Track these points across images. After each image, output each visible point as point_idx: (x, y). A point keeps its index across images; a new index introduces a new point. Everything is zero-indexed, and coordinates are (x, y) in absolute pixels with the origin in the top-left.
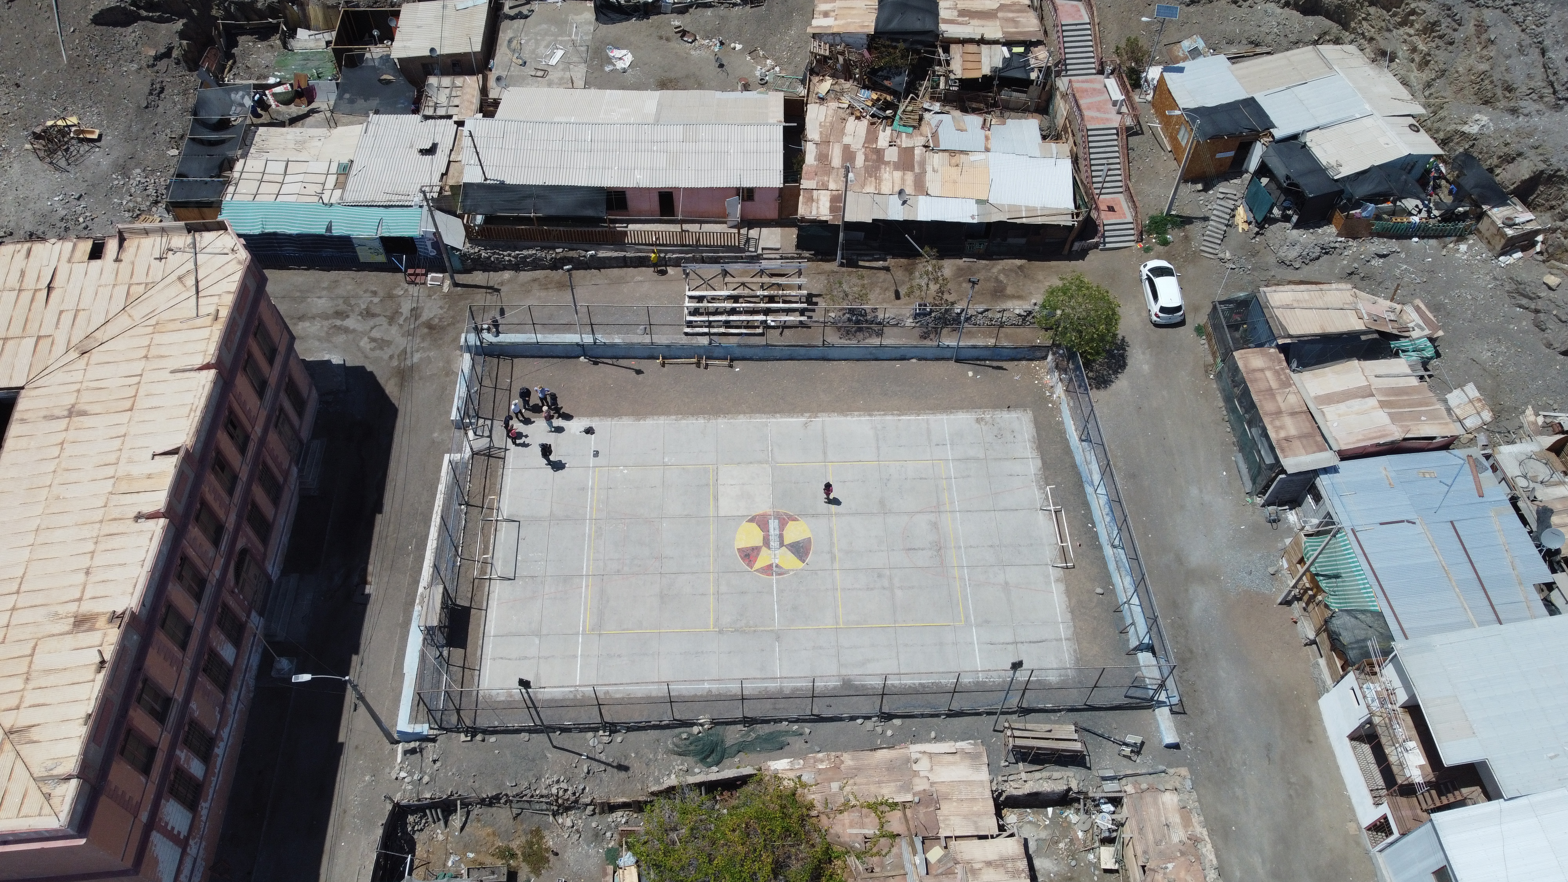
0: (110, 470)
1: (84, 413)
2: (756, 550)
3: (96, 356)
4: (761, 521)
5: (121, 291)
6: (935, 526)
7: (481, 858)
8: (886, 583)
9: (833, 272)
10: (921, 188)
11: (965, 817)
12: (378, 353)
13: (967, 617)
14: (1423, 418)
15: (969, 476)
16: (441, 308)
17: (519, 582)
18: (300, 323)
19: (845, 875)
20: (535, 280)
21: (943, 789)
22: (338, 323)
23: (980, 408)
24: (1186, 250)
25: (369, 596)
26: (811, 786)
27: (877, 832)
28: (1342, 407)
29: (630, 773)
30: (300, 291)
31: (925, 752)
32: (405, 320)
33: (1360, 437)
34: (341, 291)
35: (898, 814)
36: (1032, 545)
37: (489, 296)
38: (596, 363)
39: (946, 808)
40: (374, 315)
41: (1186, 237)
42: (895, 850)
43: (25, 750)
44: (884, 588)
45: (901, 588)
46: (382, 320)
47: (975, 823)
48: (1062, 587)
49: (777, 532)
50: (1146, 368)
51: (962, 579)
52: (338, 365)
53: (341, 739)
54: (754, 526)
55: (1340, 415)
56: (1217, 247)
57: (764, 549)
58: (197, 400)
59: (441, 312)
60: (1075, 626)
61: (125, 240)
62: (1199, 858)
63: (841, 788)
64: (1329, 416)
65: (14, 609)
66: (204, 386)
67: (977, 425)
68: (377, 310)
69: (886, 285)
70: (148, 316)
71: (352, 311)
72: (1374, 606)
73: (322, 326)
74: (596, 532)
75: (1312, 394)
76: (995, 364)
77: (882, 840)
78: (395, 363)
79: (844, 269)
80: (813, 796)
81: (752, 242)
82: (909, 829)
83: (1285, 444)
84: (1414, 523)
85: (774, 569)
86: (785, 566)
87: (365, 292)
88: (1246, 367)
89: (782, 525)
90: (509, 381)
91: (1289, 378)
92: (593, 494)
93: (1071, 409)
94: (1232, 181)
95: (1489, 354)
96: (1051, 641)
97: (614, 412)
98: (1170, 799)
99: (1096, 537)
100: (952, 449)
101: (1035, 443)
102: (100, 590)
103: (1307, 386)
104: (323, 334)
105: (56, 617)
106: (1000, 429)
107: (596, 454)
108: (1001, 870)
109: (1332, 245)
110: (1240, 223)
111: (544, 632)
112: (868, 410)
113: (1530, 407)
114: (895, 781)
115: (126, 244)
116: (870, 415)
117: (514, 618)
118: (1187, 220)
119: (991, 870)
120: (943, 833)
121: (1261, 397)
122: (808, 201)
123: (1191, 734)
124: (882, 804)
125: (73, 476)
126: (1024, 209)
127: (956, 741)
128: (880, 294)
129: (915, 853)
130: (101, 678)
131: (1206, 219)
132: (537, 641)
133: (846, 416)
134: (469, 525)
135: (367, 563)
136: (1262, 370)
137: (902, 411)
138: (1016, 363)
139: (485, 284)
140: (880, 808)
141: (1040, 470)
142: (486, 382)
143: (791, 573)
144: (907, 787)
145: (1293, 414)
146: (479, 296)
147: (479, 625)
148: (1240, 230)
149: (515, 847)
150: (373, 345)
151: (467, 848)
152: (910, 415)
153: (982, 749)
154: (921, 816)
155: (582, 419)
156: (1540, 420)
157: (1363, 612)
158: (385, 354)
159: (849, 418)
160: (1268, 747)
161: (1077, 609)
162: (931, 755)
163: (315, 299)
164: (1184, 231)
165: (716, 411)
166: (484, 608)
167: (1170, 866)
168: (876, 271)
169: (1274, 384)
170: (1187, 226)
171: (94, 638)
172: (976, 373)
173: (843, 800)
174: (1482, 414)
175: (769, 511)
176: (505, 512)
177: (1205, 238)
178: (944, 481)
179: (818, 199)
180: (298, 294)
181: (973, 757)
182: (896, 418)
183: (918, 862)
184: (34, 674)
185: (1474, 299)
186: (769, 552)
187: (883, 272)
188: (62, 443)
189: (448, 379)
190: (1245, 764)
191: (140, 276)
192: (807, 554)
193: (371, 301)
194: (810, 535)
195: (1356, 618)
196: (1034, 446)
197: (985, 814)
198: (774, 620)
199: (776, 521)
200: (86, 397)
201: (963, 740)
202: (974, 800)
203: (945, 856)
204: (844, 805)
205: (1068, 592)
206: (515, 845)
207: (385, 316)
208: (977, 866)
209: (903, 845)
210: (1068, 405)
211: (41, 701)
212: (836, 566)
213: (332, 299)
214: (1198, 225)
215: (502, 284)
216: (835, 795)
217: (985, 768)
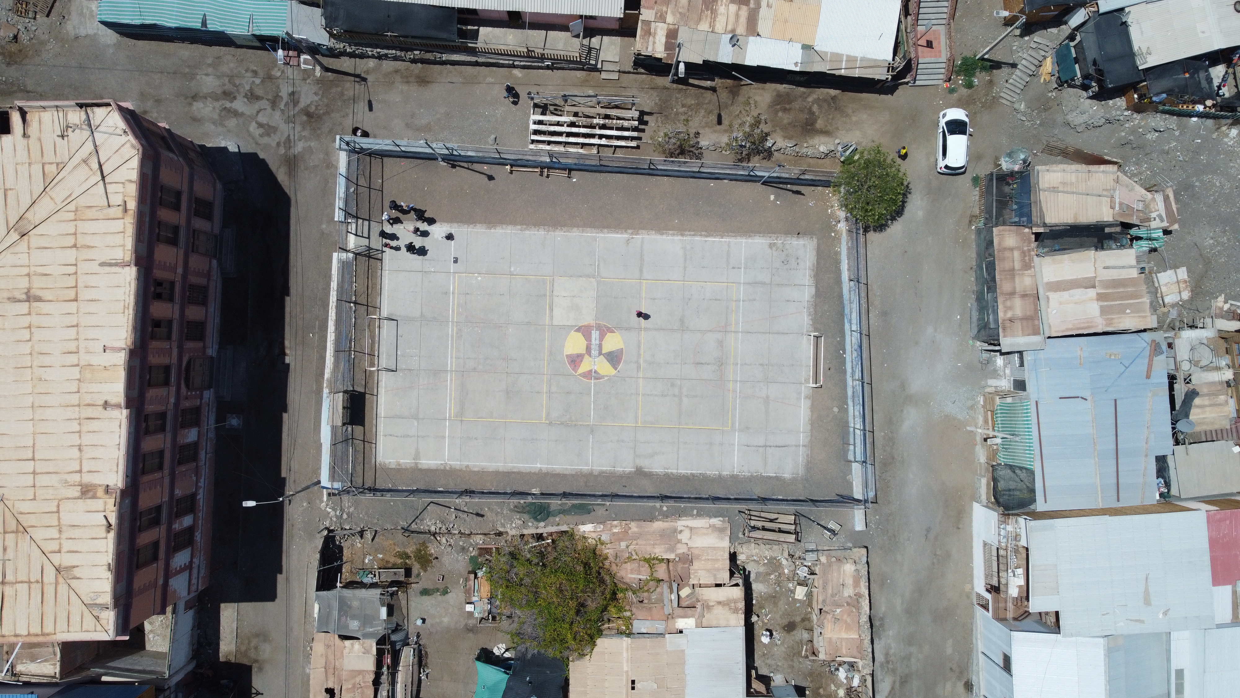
0: (73, 359)
1: (39, 299)
2: (580, 357)
3: (34, 239)
4: (585, 331)
5: (37, 169)
6: (721, 343)
7: (387, 558)
8: (677, 392)
9: (665, 88)
10: (752, 29)
11: (709, 571)
12: (266, 140)
13: (733, 424)
14: (1128, 311)
15: (755, 300)
16: (316, 94)
17: (400, 374)
18: (195, 103)
19: (624, 604)
20: (396, 71)
21: (696, 552)
22: (228, 105)
23: (774, 233)
24: (987, 95)
25: (288, 365)
26: (607, 544)
27: (648, 578)
28: (1065, 295)
29: (485, 518)
30: (189, 67)
31: (687, 526)
32: (285, 105)
33: (1070, 326)
34: (225, 69)
35: (664, 566)
36: (793, 365)
37: (357, 86)
38: (454, 166)
39: (696, 565)
40: (258, 98)
41: (991, 82)
42: (659, 590)
43: (74, 583)
44: (675, 396)
45: (687, 396)
46: (264, 104)
47: (715, 575)
48: (809, 403)
49: (598, 342)
50: (920, 213)
51: (735, 391)
52: (234, 153)
53: (283, 475)
54: (580, 335)
55: (1061, 303)
56: (1016, 96)
57: (586, 356)
58: (127, 297)
59: (316, 98)
60: (812, 436)
61: (26, 113)
62: (858, 608)
63: (627, 547)
64: (1052, 303)
65: (34, 473)
66: (130, 283)
67: (769, 251)
68: (259, 92)
69: (711, 107)
70: (68, 200)
71: (238, 91)
72: (1031, 465)
73: (214, 108)
74: (457, 333)
75: (1046, 280)
76: (795, 188)
77: (651, 583)
78: (282, 151)
79: (675, 85)
80: (608, 551)
81: (593, 53)
82: (670, 577)
83: (1008, 324)
84: (1086, 399)
85: (593, 374)
86: (602, 372)
87: (246, 71)
88: (1000, 244)
89: (602, 337)
90: (380, 181)
91: (1031, 260)
92: (454, 298)
93: (848, 248)
94: (1049, 30)
95: (1211, 242)
96: (792, 446)
97: (468, 219)
98: (849, 568)
99: (843, 362)
100: (745, 273)
101: (813, 270)
102: (93, 466)
103: (1044, 270)
104: (216, 117)
105: (67, 484)
106: (787, 255)
107: (456, 261)
108: (727, 608)
109: (1117, 118)
110: (1044, 74)
111: (421, 416)
112: (681, 230)
113: (1223, 295)
114: (664, 544)
115: (28, 117)
116: (682, 235)
117: (398, 403)
118: (997, 65)
119: (720, 607)
120: (692, 582)
121: (1003, 277)
122: (645, 35)
123: (877, 517)
124: (654, 559)
125: (47, 360)
126: (845, 59)
127: (710, 517)
128: (704, 117)
129: (671, 592)
130: (112, 535)
131: (1014, 66)
132: (416, 424)
133: (662, 234)
134: (358, 321)
135: (283, 338)
136: (1011, 249)
137: (709, 232)
138: (813, 188)
139: (353, 72)
140: (651, 562)
141: (812, 298)
142: (362, 182)
143: (606, 378)
144: (672, 549)
145: (1024, 296)
146: (348, 85)
147: (372, 407)
148: (1042, 81)
149: (409, 552)
150: (261, 131)
151: (377, 551)
152: (715, 237)
153: (728, 525)
154: (679, 569)
155: (443, 224)
156: (1226, 307)
157: (1021, 468)
158: (272, 141)
159: (664, 237)
160: (928, 530)
161: (816, 423)
162: (691, 529)
163: (204, 77)
164: (990, 75)
165: (555, 223)
166: (375, 394)
167: (838, 611)
168: (703, 91)
169: (1017, 265)
170: (994, 71)
171: (98, 504)
172: (776, 199)
173: (627, 555)
174: (1182, 294)
175: (593, 323)
176: (385, 313)
177: (1007, 85)
178: (734, 303)
179: (655, 33)
180: (187, 70)
181: (721, 530)
182: (703, 239)
183: (673, 598)
184: (64, 528)
185: (1222, 186)
186: (590, 359)
187: (710, 92)
188: (29, 327)
189: (329, 171)
190: (909, 540)
191: (49, 156)
192: (619, 362)
193: (253, 82)
194: (622, 346)
195: (1014, 472)
196: (812, 274)
197: (723, 569)
198: (590, 416)
199: (598, 332)
200: (38, 283)
201: (716, 517)
202: (717, 560)
203: (692, 593)
204: (628, 558)
205: (813, 408)
206: (410, 550)
207: (268, 100)
208: (711, 604)
209: (665, 587)
210: (847, 244)
211: (75, 549)
212: (641, 375)
213: (219, 77)
214: (1005, 70)
215: (367, 72)
216: (622, 551)
217: (728, 539)
